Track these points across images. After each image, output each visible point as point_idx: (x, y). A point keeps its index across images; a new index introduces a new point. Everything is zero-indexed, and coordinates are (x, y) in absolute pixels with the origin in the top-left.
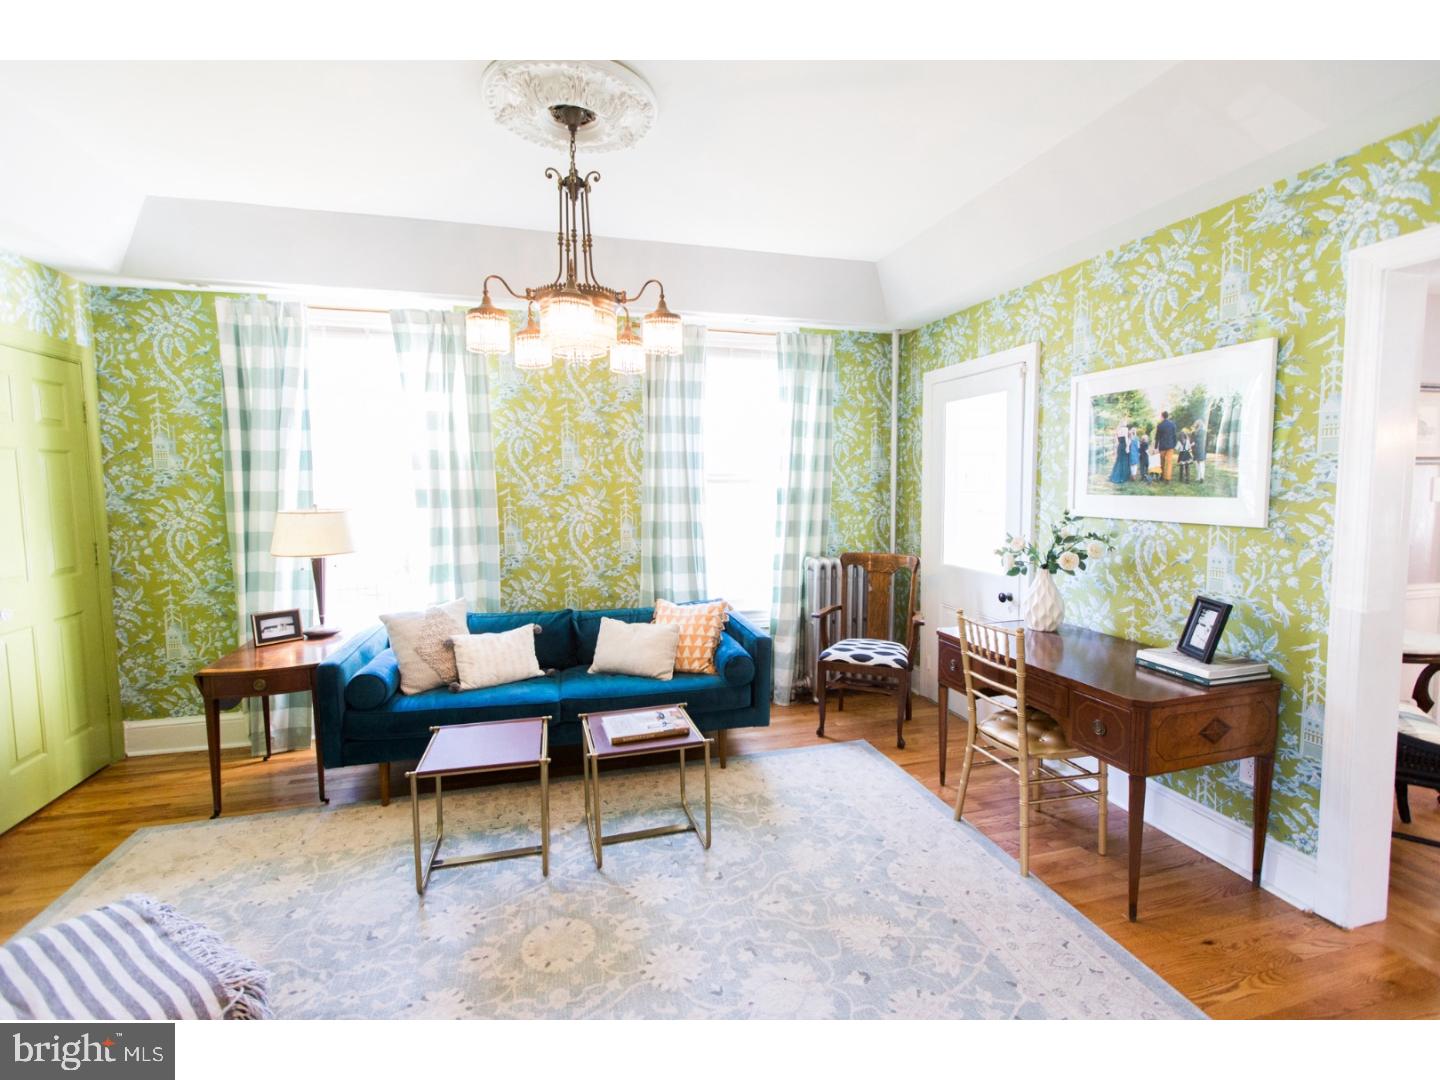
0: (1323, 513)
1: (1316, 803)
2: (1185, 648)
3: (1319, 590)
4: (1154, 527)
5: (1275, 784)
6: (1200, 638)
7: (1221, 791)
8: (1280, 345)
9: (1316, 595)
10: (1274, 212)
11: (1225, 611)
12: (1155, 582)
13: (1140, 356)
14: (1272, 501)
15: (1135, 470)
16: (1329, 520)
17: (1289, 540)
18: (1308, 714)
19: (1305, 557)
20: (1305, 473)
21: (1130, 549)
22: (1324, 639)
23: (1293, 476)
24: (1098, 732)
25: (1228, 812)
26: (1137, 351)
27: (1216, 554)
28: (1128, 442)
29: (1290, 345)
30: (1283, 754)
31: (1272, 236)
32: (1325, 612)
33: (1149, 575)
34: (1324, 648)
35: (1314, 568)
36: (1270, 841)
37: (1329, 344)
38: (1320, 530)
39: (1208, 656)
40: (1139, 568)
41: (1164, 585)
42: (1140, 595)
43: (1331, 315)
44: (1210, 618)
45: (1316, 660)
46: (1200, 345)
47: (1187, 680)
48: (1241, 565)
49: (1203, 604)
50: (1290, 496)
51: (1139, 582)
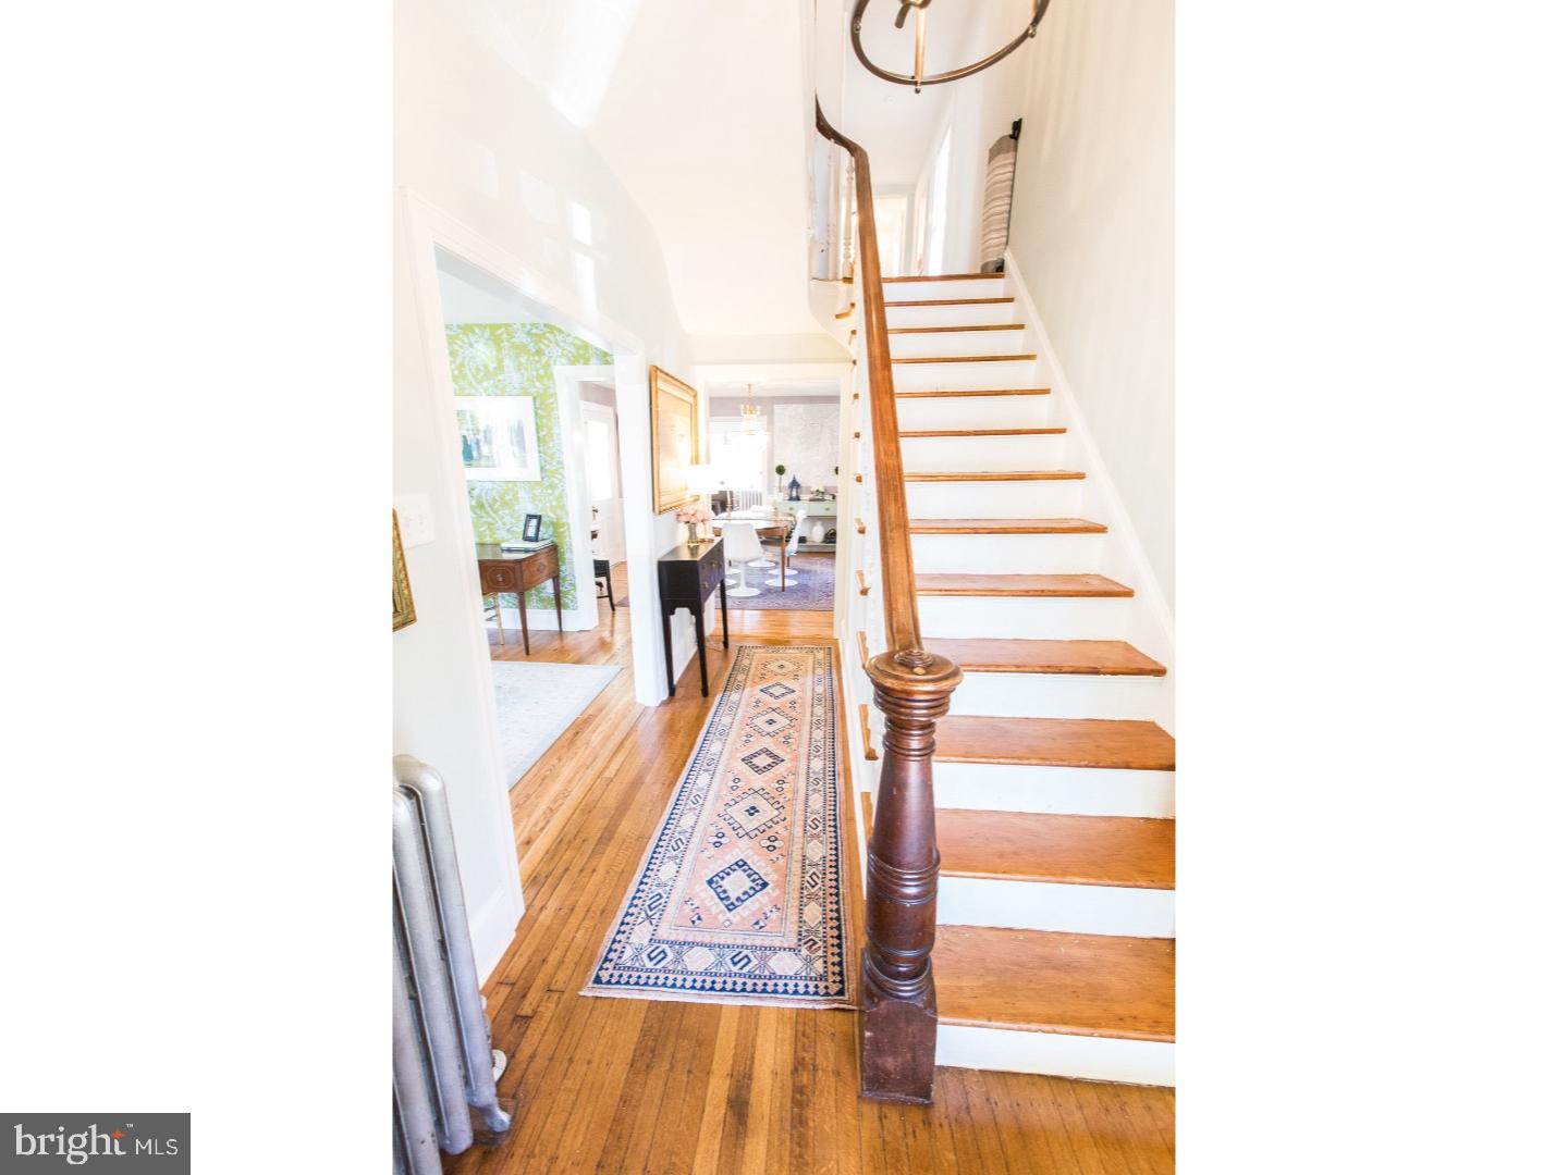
0: (561, 474)
1: (575, 590)
2: (526, 539)
3: (564, 505)
4: (491, 484)
5: (561, 588)
6: (531, 532)
7: (541, 600)
8: (535, 399)
9: (563, 507)
10: (521, 337)
11: (539, 518)
12: (496, 512)
13: (467, 391)
14: (542, 469)
15: (475, 454)
16: (563, 477)
17: (550, 486)
18: (567, 556)
19: (557, 492)
20: (552, 456)
21: (480, 496)
22: (568, 524)
23: (548, 458)
24: (500, 580)
25: (545, 608)
26: (464, 389)
27: (522, 494)
28: (469, 438)
29: (538, 400)
30: (562, 575)
31: (522, 348)
32: (567, 513)
33: (492, 509)
34: (569, 528)
35: (561, 496)
36: (563, 611)
37: (552, 403)
38: (560, 480)
39: (536, 539)
40: (487, 505)
41: (501, 513)
42: (489, 520)
43: (552, 391)
44: (534, 522)
45: (567, 534)
46: (498, 392)
47: (527, 551)
48: (533, 499)
49: (530, 517)
50: (548, 467)
51: (488, 513)
